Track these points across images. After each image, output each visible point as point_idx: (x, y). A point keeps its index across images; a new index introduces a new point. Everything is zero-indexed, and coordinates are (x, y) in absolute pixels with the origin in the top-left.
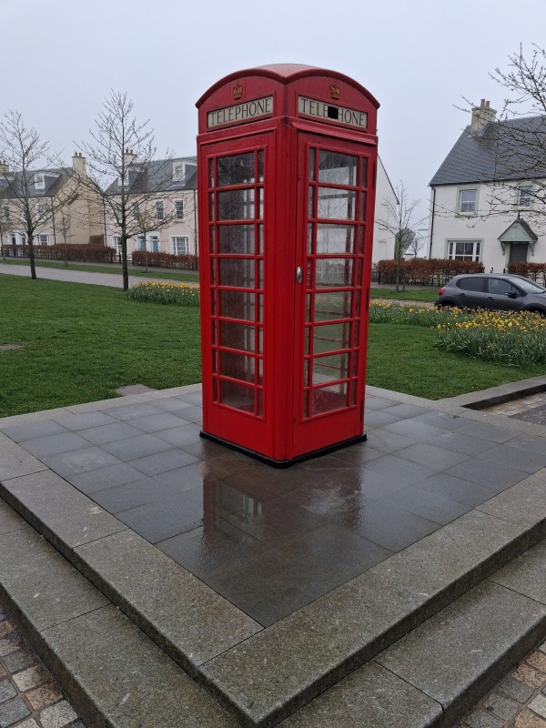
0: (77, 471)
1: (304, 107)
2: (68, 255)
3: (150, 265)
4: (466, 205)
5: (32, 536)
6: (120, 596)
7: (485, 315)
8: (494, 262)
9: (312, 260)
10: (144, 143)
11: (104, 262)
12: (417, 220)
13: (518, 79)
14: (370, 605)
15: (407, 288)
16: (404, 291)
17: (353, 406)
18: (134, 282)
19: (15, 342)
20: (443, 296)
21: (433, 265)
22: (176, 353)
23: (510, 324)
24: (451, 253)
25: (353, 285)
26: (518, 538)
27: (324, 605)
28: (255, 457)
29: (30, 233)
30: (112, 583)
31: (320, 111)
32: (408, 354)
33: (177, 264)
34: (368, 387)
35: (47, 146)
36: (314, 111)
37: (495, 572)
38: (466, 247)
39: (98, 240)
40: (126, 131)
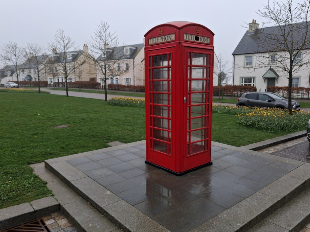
0: (99, 177)
1: (186, 37)
2: (81, 86)
3: (115, 90)
4: (248, 62)
5: (85, 202)
6: (123, 225)
7: (258, 110)
8: (261, 87)
9: (190, 94)
10: (114, 41)
11: (96, 89)
12: (228, 69)
13: (268, 14)
14: (218, 229)
15: (224, 98)
16: (222, 99)
17: (207, 150)
18: (110, 97)
19: (65, 124)
20: (240, 101)
21: (235, 88)
22: (130, 128)
23: (269, 114)
24: (242, 82)
25: (206, 102)
26: (276, 203)
27: (201, 229)
28: (168, 171)
29: (66, 78)
30: (119, 220)
31: (192, 38)
32: (226, 127)
33: (126, 89)
34: (212, 142)
35: (74, 43)
36: (190, 38)
37: (267, 217)
38: (249, 80)
39: (93, 79)
40: (106, 36)
